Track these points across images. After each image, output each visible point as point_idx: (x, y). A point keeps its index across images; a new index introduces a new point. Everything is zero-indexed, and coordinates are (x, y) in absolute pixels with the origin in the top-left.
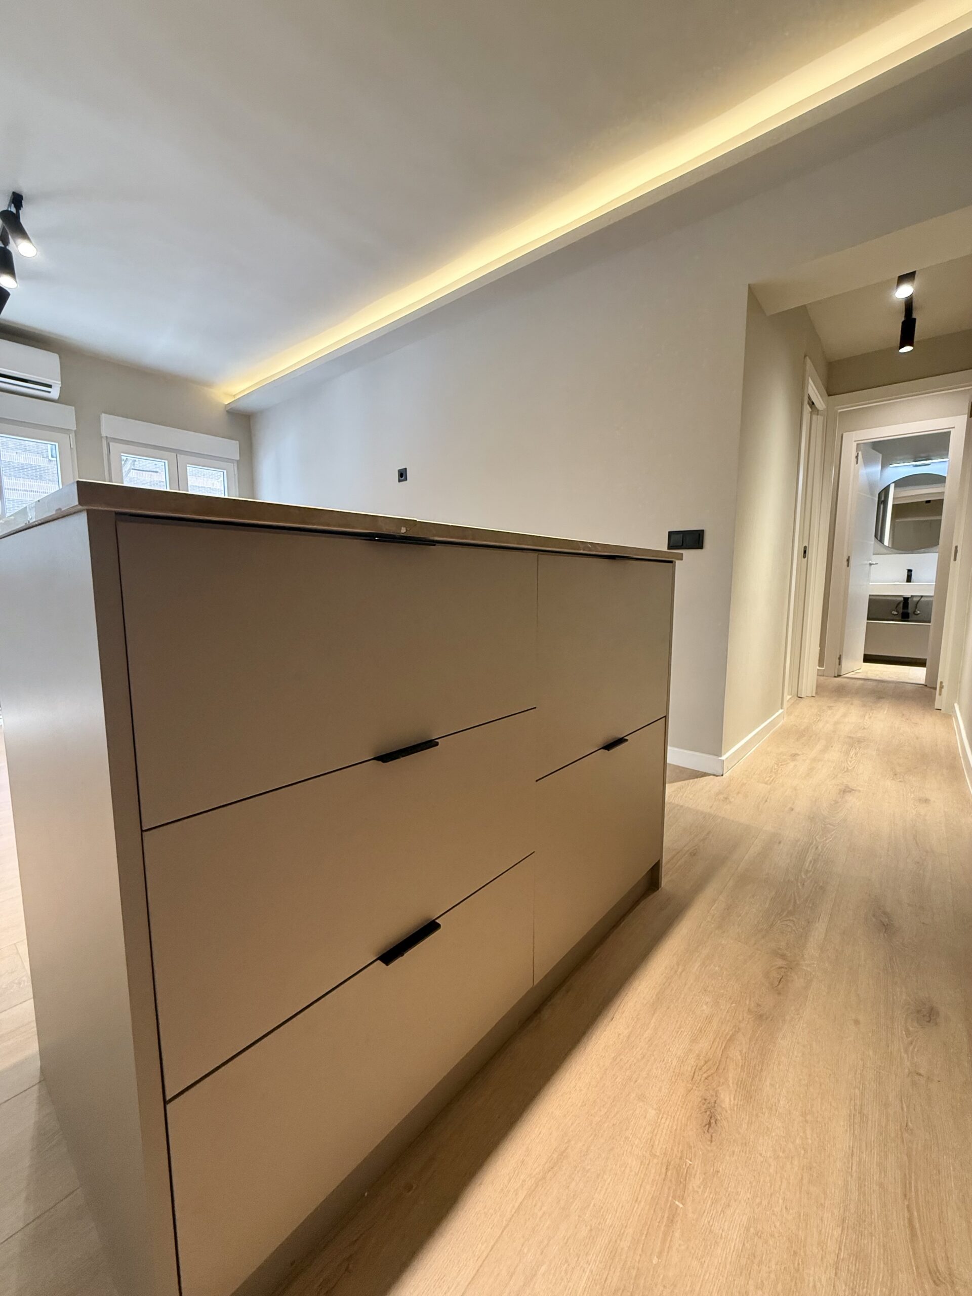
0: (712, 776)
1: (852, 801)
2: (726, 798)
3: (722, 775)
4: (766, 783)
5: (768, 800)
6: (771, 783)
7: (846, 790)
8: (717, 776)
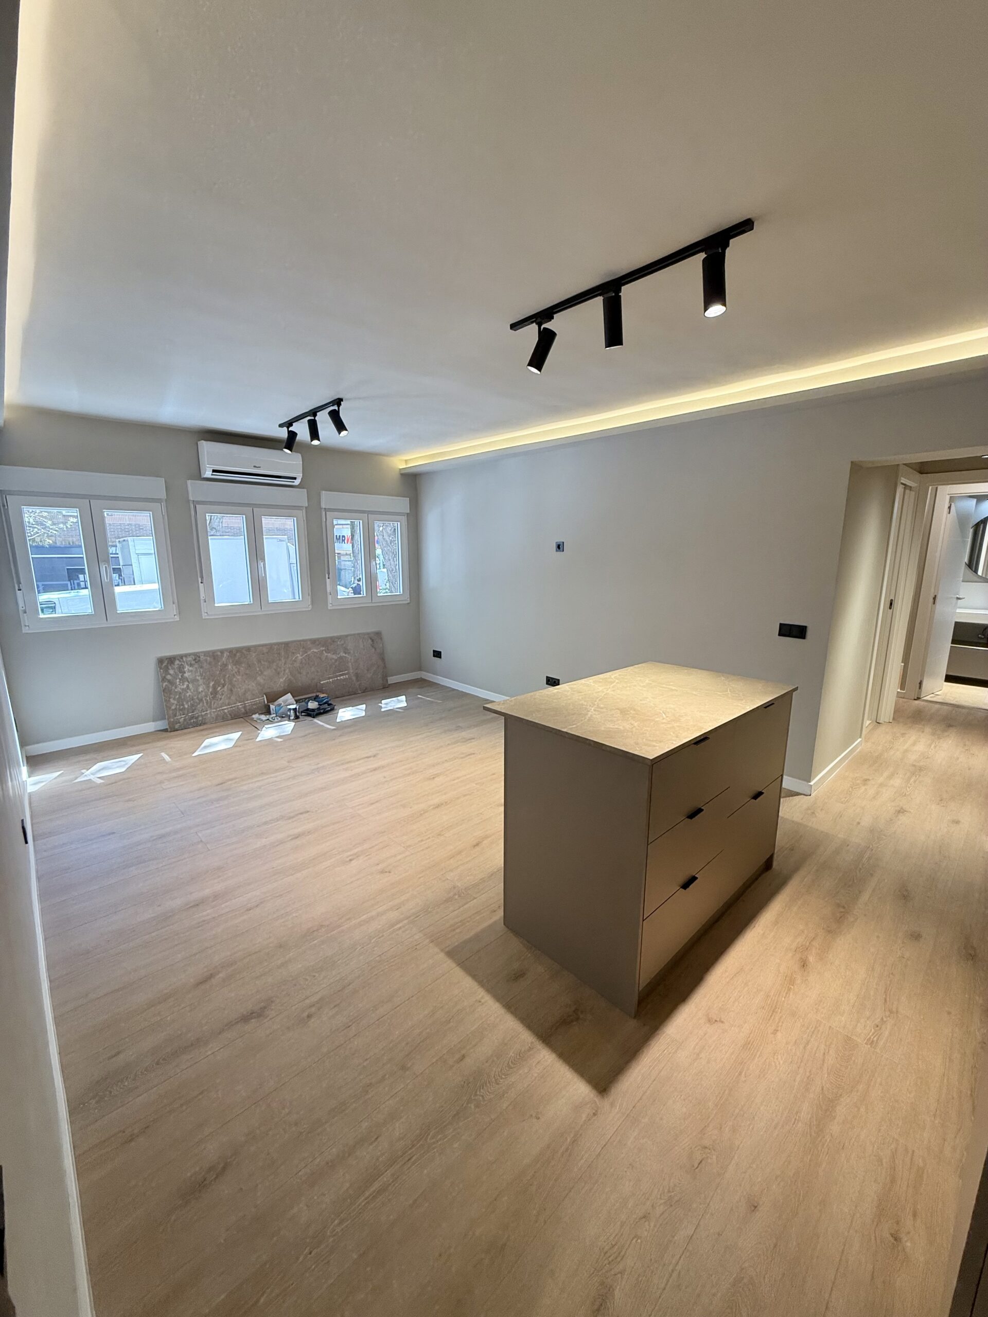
0: (802, 796)
1: (903, 819)
2: (813, 813)
3: (810, 795)
4: (842, 803)
5: (843, 816)
6: (845, 803)
7: (901, 811)
8: (807, 795)
